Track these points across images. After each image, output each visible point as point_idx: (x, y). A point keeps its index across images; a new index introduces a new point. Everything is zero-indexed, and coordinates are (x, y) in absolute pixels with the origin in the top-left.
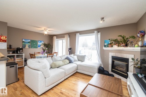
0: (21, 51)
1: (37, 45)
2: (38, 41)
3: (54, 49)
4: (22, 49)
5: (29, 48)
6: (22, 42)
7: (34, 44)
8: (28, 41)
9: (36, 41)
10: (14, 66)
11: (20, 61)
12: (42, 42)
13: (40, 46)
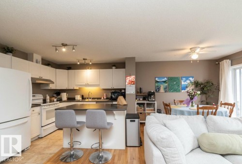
0: (152, 96)
1: (179, 85)
2: (182, 78)
4: (153, 94)
5: (166, 91)
7: (173, 85)
8: (164, 80)
10: (134, 121)
12: (191, 79)
13: (187, 87)
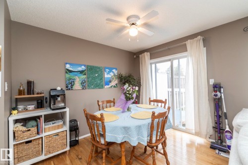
0: (59, 99)
1: (101, 79)
2: (105, 68)
3: (146, 90)
5: (84, 88)
6: (64, 71)
7: (94, 78)
8: (80, 69)
9: (99, 68)
11: (57, 135)
12: (114, 70)
13: (110, 82)
